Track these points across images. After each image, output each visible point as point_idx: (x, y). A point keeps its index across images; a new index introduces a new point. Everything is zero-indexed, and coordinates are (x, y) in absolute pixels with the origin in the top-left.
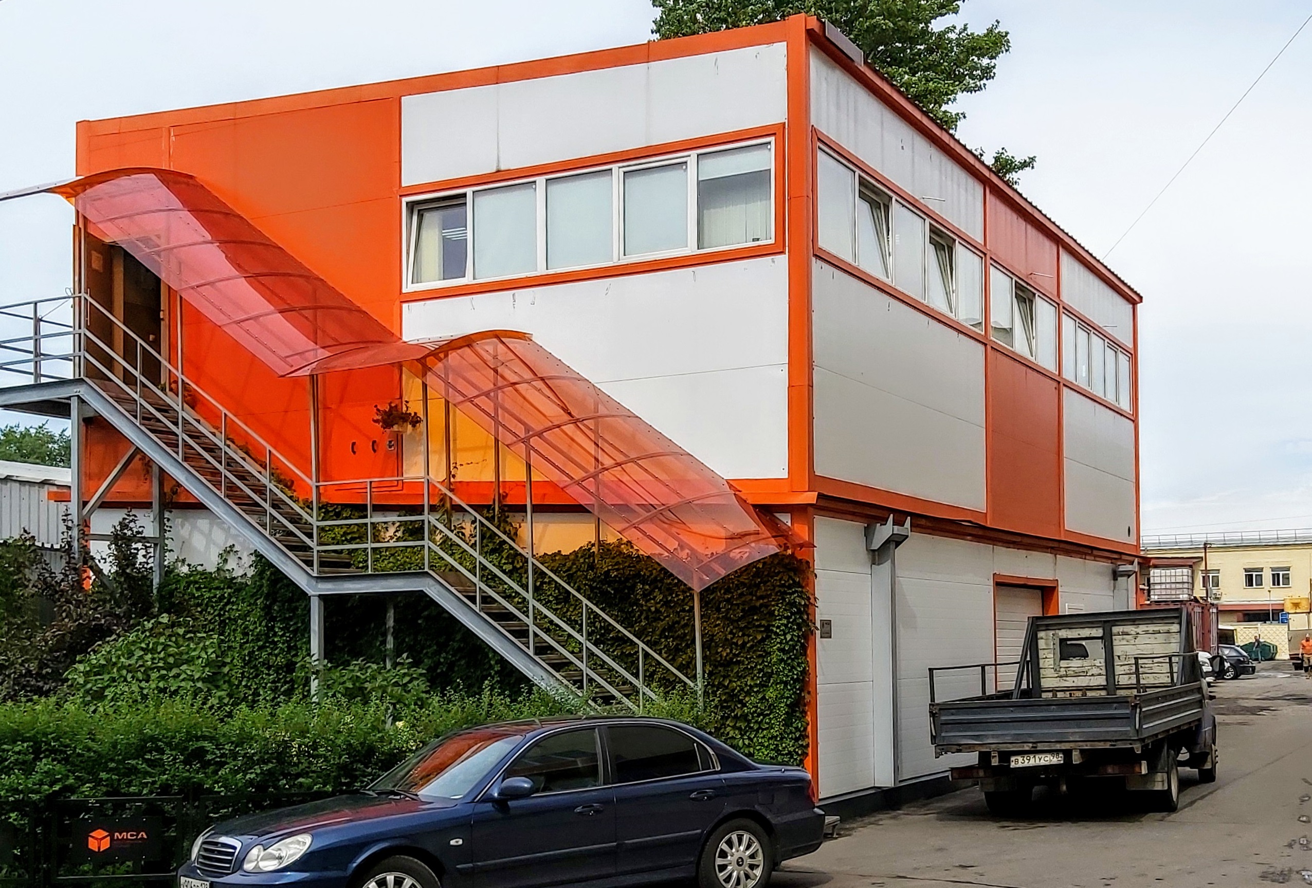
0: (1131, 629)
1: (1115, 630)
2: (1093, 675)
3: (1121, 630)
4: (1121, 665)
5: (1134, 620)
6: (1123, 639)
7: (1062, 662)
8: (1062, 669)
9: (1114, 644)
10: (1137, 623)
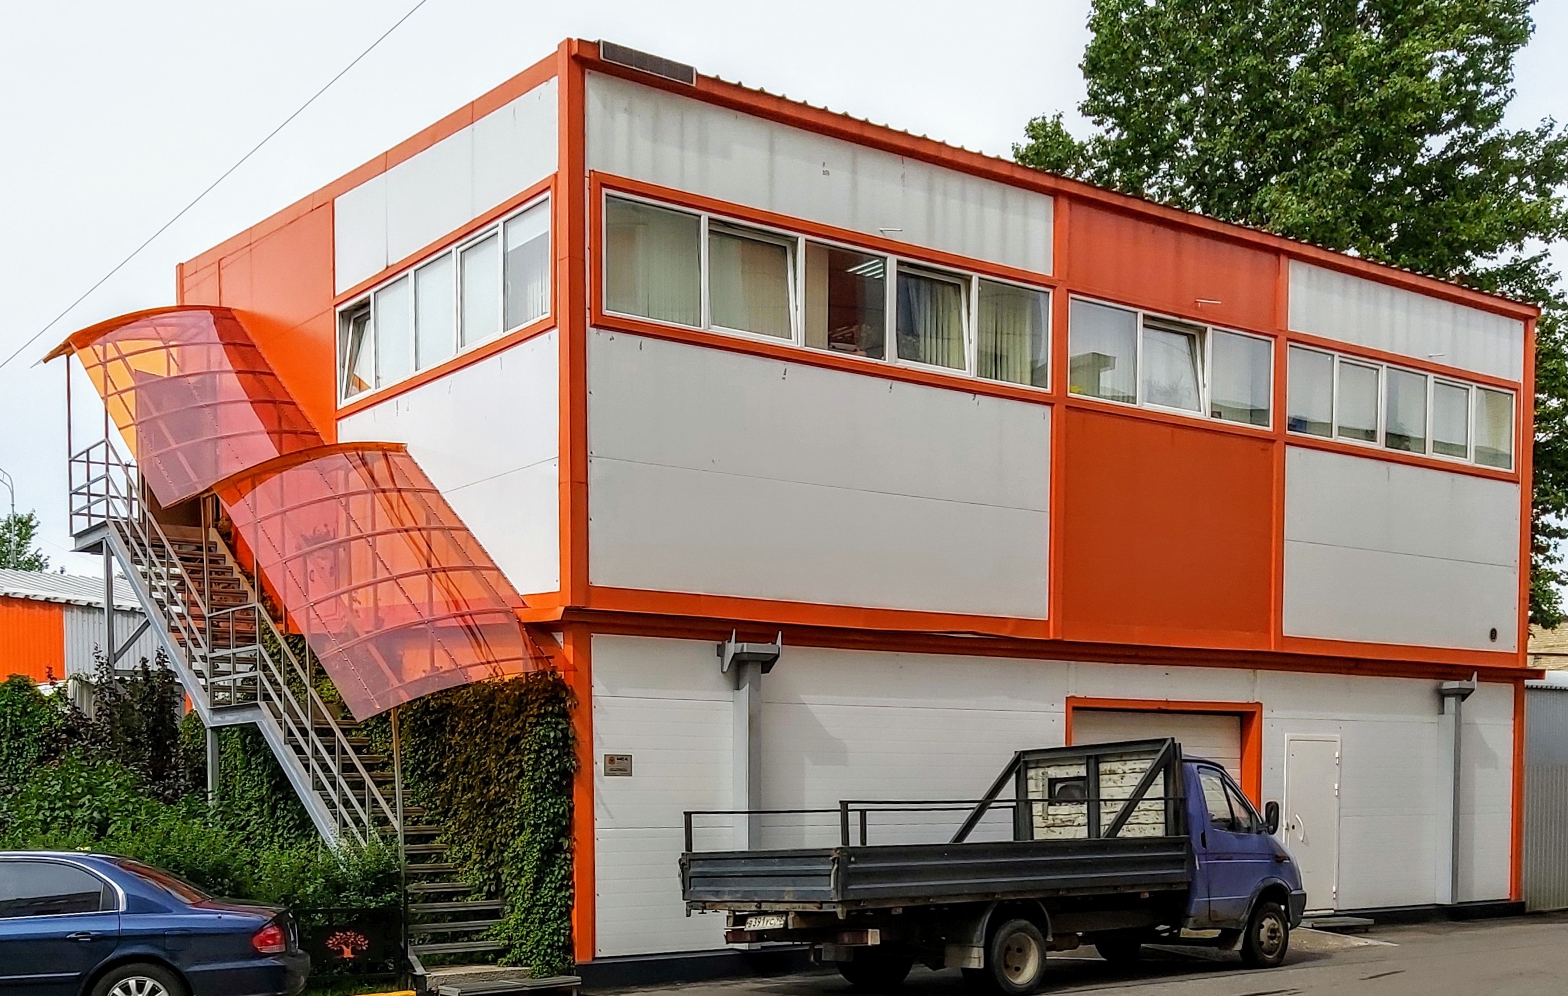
0: (1117, 766)
1: (1104, 767)
2: (1079, 825)
3: (1108, 768)
4: (1107, 813)
5: (1121, 755)
6: (1110, 780)
7: (1050, 807)
8: (1050, 817)
9: (1101, 786)
10: (1124, 758)
